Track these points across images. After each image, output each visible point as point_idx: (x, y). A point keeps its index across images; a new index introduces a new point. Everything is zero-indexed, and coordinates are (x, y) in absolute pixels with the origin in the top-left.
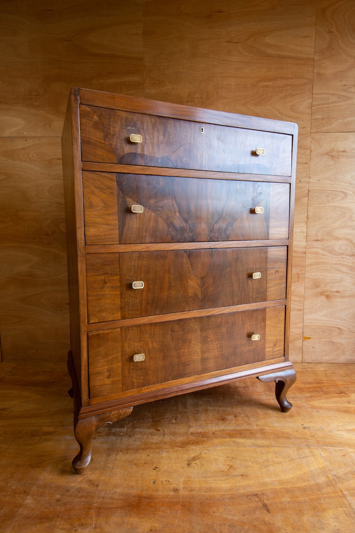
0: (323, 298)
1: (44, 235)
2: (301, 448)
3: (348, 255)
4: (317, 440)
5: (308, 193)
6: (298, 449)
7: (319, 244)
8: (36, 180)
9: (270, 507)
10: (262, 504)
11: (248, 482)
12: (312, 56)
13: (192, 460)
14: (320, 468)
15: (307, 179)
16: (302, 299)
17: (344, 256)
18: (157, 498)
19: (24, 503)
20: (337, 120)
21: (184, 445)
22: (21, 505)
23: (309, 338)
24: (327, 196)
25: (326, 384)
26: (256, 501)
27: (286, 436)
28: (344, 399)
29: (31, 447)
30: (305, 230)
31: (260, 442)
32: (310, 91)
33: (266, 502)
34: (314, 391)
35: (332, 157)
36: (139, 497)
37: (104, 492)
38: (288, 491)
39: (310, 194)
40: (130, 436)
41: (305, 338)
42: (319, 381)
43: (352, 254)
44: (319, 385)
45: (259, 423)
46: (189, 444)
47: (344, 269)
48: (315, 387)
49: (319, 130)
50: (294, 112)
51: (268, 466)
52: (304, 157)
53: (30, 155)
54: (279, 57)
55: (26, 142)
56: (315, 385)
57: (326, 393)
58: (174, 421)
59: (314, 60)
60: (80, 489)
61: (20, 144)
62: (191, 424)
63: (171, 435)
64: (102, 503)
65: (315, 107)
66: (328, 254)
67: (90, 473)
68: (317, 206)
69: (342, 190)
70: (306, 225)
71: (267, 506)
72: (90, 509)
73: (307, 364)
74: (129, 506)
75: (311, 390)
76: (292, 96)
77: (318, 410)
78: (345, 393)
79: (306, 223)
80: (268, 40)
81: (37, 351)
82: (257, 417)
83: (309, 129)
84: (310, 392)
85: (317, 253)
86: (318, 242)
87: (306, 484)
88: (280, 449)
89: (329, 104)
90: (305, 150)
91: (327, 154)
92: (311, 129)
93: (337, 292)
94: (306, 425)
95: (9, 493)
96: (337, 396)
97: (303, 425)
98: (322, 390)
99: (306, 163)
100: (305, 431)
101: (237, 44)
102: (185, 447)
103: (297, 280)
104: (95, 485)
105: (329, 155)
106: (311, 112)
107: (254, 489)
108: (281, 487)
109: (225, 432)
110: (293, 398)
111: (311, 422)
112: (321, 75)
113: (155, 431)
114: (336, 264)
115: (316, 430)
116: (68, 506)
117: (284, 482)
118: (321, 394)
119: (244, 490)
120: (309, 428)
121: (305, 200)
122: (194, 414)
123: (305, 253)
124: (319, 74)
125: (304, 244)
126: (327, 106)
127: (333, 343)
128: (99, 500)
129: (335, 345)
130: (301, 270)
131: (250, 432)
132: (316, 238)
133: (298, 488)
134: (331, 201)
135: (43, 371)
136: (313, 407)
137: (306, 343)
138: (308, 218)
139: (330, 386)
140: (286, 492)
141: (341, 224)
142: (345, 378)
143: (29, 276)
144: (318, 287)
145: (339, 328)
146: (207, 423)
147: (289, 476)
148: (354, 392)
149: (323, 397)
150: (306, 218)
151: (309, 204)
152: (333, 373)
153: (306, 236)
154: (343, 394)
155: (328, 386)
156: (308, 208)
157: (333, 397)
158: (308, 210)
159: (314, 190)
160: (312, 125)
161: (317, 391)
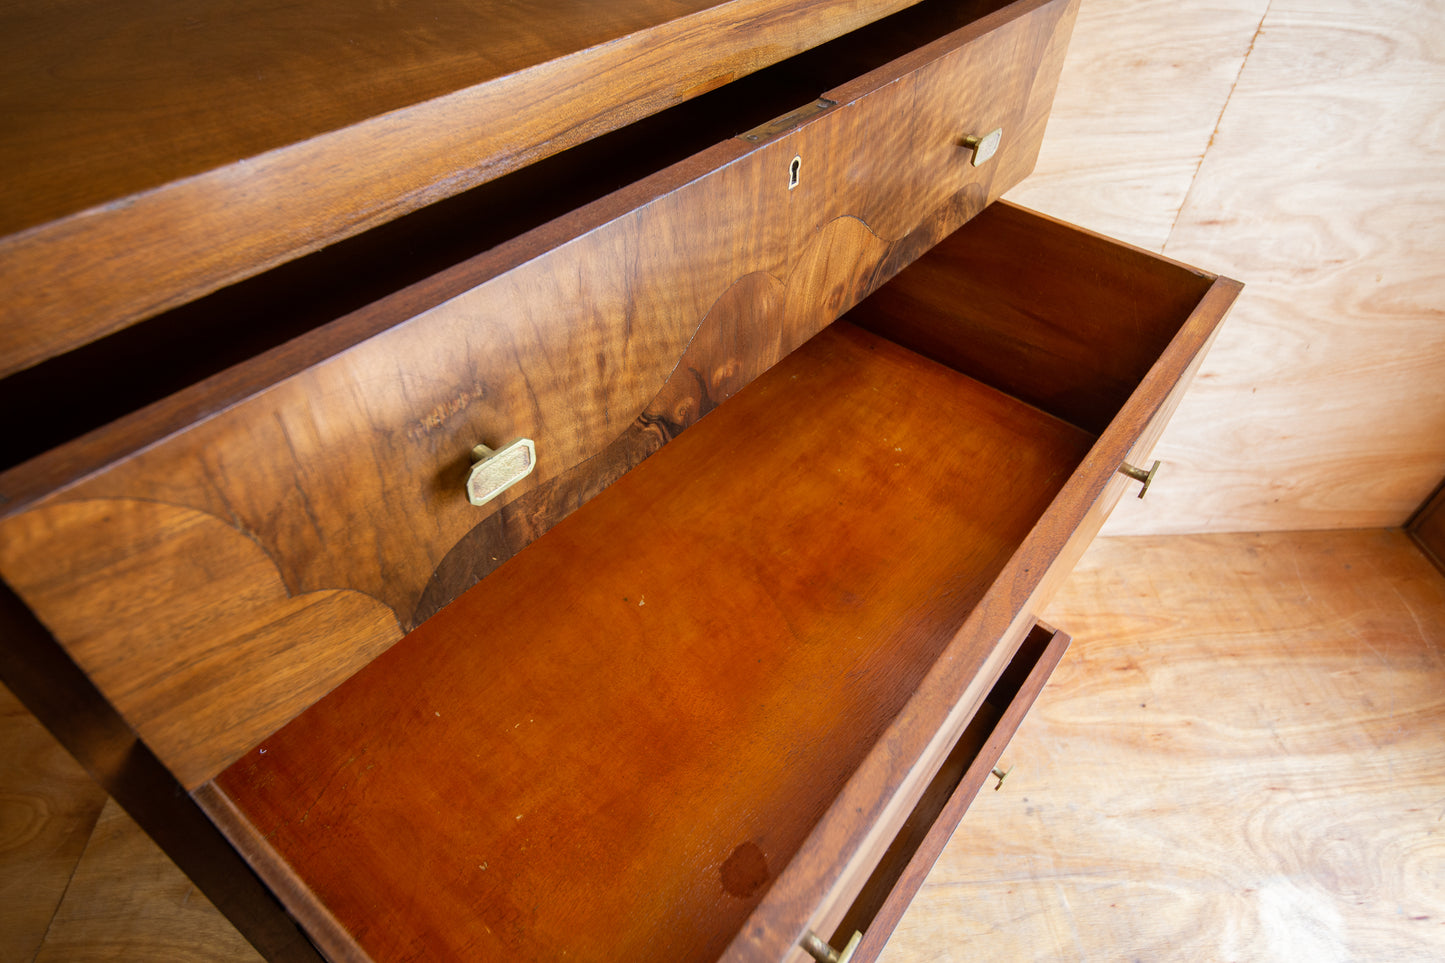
2: (1017, 885)
3: (1292, 270)
4: (1056, 854)
5: (1253, 41)
6: (1010, 888)
7: (1213, 236)
14: (1057, 951)
17: (1277, 273)
24: (1321, 54)
27: (986, 846)
28: (1134, 692)
30: (1184, 187)
39: (1259, 42)
42: (1078, 619)
43: (1306, 265)
44: (1078, 636)
57: (1090, 669)
68: (1266, 93)
70: (1195, 167)
77: (1068, 740)
78: (1138, 668)
79: (1198, 159)
86: (1212, 227)
88: (969, 891)
94: (1036, 799)
96: (1118, 680)
97: (1026, 800)
100: (1029, 820)
111: (1046, 788)
115: (1056, 817)
118: (1079, 671)
120: (1040, 809)
121: (1231, 68)
125: (1163, 234)
132: (1210, 215)
134: (1323, 76)
136: (1056, 728)
138: (1214, 142)
139: (1105, 636)
141: (1318, 167)
142: (1143, 602)
148: (1164, 661)
149: (1083, 685)
150: (1208, 140)
151: (1236, 88)
152: (1116, 583)
153: (1180, 210)
154: (1132, 673)
155: (1098, 638)
156: (1227, 103)
157: (1106, 683)
158: (1222, 112)
159: (1281, 26)
161: (1070, 662)
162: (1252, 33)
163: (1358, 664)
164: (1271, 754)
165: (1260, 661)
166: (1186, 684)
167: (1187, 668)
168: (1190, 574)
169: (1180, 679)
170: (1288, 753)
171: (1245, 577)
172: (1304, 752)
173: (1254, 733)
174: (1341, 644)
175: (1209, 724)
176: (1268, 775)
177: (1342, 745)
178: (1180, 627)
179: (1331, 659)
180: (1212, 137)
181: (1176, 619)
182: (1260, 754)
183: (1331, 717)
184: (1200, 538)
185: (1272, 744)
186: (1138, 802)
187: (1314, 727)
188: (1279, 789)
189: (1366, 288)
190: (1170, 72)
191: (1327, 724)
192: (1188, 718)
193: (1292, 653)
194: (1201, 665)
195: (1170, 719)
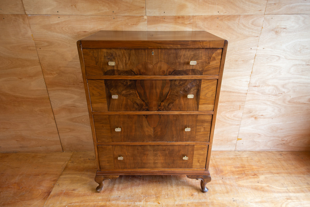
0: (253, 119)
1: (80, 83)
3: (273, 95)
7: (256, 89)
8: (70, 46)
15: (256, 48)
16: (240, 119)
17: (270, 96)
20: (285, 5)
23: (241, 139)
24: (267, 59)
28: (256, 180)
30: (249, 80)
34: (240, 174)
35: (276, 32)
39: (256, 57)
42: (244, 166)
43: (275, 94)
44: (243, 169)
45: (211, 197)
47: (269, 103)
48: (241, 171)
49: (271, 12)
52: (257, 32)
53: (63, 29)
55: (59, 19)
56: (241, 169)
57: (247, 175)
58: (167, 197)
61: (55, 20)
62: (176, 199)
66: (260, 94)
68: (259, 65)
69: (278, 55)
73: (238, 152)
75: (239, 172)
77: (242, 188)
78: (257, 175)
79: (250, 76)
81: (83, 146)
82: (210, 193)
83: (263, 12)
84: (238, 174)
85: (254, 94)
86: (256, 87)
90: (258, 27)
91: (272, 30)
92: (265, 11)
93: (262, 115)
94: (235, 199)
96: (252, 177)
97: (233, 199)
98: (245, 173)
99: (257, 37)
100: (234, 203)
103: (239, 109)
105: (274, 31)
109: (193, 204)
110: (229, 179)
111: (237, 197)
114: (265, 100)
115: (240, 202)
118: (244, 175)
120: (236, 200)
121: (252, 61)
122: (177, 191)
123: (246, 94)
125: (247, 88)
127: (254, 141)
130: (242, 104)
131: (206, 204)
132: (255, 85)
134: (269, 62)
136: (239, 186)
137: (239, 141)
139: (249, 169)
141: (272, 77)
142: (257, 163)
143: (73, 107)
144: (251, 113)
145: (259, 134)
146: (184, 198)
148: (262, 174)
149: (245, 178)
150: (251, 72)
151: (254, 64)
152: (251, 160)
153: (249, 84)
154: (256, 176)
155: (248, 169)
156: (253, 67)
157: (250, 178)
159: (259, 55)
160: (267, 8)
161: (242, 174)
162: (254, 56)
163: (305, 176)
164: (287, 192)
165: (283, 175)
166: (267, 179)
167: (267, 176)
168: (268, 158)
169: (266, 178)
170: (290, 192)
171: (280, 159)
172: (294, 192)
173: (283, 188)
174: (301, 172)
175: (273, 186)
176: (286, 196)
177: (302, 191)
178: (265, 168)
179: (299, 175)
181: (265, 167)
182: (284, 192)
183: (300, 186)
184: (269, 152)
185: (287, 191)
186: (258, 200)
187: (296, 188)
188: (289, 199)
189: (288, 99)
191: (299, 187)
192: (268, 185)
193: (290, 174)
194: (270, 175)
195: (264, 185)
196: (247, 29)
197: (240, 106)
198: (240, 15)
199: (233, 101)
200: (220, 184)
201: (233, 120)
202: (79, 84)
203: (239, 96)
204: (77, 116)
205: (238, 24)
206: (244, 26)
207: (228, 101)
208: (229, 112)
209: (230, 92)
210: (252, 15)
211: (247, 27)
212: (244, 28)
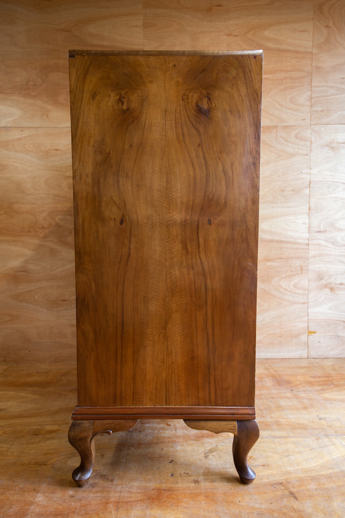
0: (328, 291)
1: (40, 228)
2: (320, 438)
4: (335, 430)
5: (310, 185)
6: (317, 439)
7: (321, 236)
8: (32, 171)
9: (297, 495)
10: (289, 492)
11: (270, 472)
12: (310, 50)
13: (208, 452)
14: (343, 456)
15: (308, 171)
16: (307, 292)
18: (178, 490)
19: (35, 501)
20: (336, 112)
21: (198, 438)
22: (32, 503)
23: (314, 332)
24: (329, 187)
25: (335, 378)
26: (282, 490)
27: (303, 427)
29: (35, 446)
30: (307, 222)
31: (277, 433)
32: (309, 84)
33: (292, 489)
34: (325, 385)
35: (332, 148)
36: (158, 490)
37: (121, 487)
38: (313, 479)
39: (311, 185)
40: (140, 432)
41: (310, 333)
42: (328, 375)
44: (329, 379)
45: (273, 415)
46: (204, 437)
48: (325, 381)
49: (319, 122)
50: (293, 104)
51: (289, 455)
52: (305, 148)
53: (26, 146)
54: (279, 50)
55: (23, 132)
56: (325, 379)
57: (337, 386)
59: (312, 53)
60: (94, 484)
61: (15, 135)
63: (184, 429)
64: (120, 497)
65: (314, 100)
66: (331, 245)
67: (103, 468)
68: (318, 197)
69: (343, 181)
70: (308, 216)
71: (293, 493)
72: (107, 503)
73: (313, 360)
74: (149, 499)
75: (321, 383)
76: (292, 88)
77: (332, 402)
79: (308, 214)
80: (267, 33)
81: (30, 351)
83: (308, 121)
84: (320, 385)
85: (319, 245)
86: (320, 233)
87: (331, 471)
88: (298, 439)
89: (327, 96)
90: (305, 142)
91: (327, 145)
92: (311, 120)
93: (341, 284)
94: (322, 416)
95: (17, 492)
97: (318, 416)
98: (333, 383)
99: (307, 155)
100: (321, 421)
101: (236, 37)
102: (200, 440)
103: (300, 272)
104: (109, 480)
105: (329, 147)
106: (310, 104)
107: (279, 478)
108: (305, 475)
110: (304, 391)
111: (326, 413)
112: (319, 68)
113: (166, 426)
114: (339, 256)
115: (332, 420)
116: (83, 502)
117: (308, 471)
118: (331, 386)
119: (268, 479)
120: (325, 418)
121: (307, 191)
123: (308, 245)
124: (318, 68)
125: (307, 235)
126: (326, 98)
127: (339, 336)
128: (116, 495)
129: (340, 339)
130: (304, 262)
132: (318, 230)
133: (323, 475)
134: (332, 192)
135: (37, 372)
136: (326, 399)
137: (312, 337)
139: (340, 379)
140: (311, 479)
141: (343, 215)
143: (23, 271)
144: (322, 279)
145: (344, 321)
147: (312, 464)
149: (335, 389)
151: (310, 196)
152: (341, 368)
153: (309, 228)
156: (309, 200)
158: (309, 202)
159: (315, 181)
160: (312, 117)
161: (328, 384)
162: (308, 183)
180: (309, 208)
190: (291, 192)
196: (290, 145)
197: (301, 267)
198: (276, 126)
199: (289, 259)
200: (288, 398)
201: (295, 293)
202: (37, 231)
203: (297, 248)
204: (26, 290)
205: (276, 138)
206: (286, 140)
207: (281, 258)
208: (285, 278)
209: (282, 242)
210: (293, 126)
211: (289, 141)
212: (286, 143)
